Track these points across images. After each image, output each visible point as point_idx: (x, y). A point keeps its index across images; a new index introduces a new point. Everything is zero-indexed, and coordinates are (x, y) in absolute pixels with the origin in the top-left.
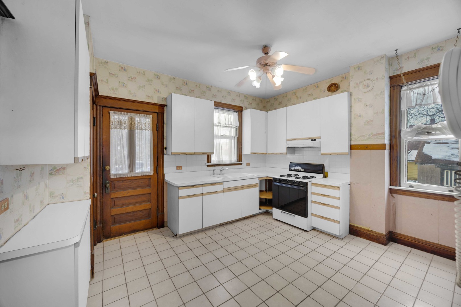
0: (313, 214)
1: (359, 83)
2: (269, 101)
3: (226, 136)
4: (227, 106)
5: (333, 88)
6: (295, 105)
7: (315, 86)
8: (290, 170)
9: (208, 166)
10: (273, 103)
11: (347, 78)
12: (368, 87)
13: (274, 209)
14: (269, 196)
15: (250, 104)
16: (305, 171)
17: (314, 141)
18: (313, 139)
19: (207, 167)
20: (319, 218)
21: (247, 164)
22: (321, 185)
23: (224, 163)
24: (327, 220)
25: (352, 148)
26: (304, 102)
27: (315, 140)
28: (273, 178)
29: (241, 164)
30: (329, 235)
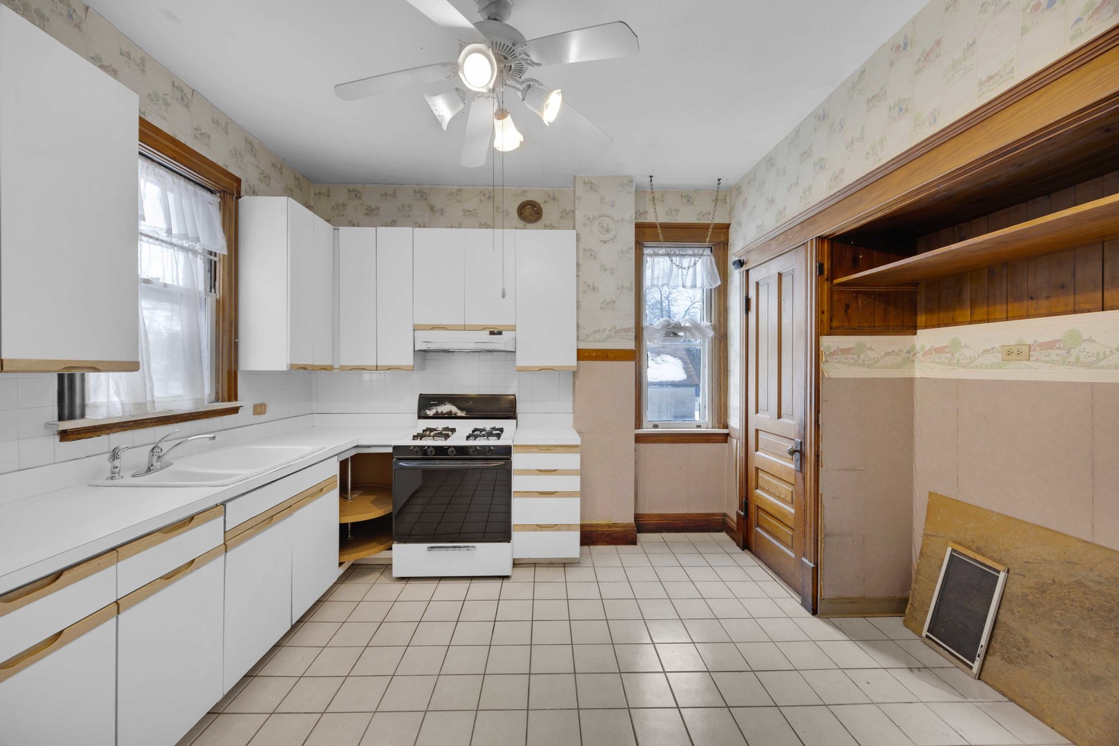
0: (526, 528)
1: (591, 217)
2: (325, 191)
3: (165, 285)
4: (174, 151)
5: (530, 213)
6: (424, 227)
7: (484, 195)
8: (422, 416)
9: (65, 435)
10: (344, 205)
11: (556, 198)
12: (608, 231)
13: (396, 546)
14: (369, 511)
15: (265, 178)
16: (471, 416)
17: (499, 336)
18: (496, 331)
19: (61, 440)
20: (534, 530)
21: (256, 407)
22: (537, 446)
23: (159, 410)
24: (553, 531)
25: (582, 355)
26: (452, 227)
27: (500, 333)
28: (395, 448)
29: (235, 410)
30: (552, 563)
